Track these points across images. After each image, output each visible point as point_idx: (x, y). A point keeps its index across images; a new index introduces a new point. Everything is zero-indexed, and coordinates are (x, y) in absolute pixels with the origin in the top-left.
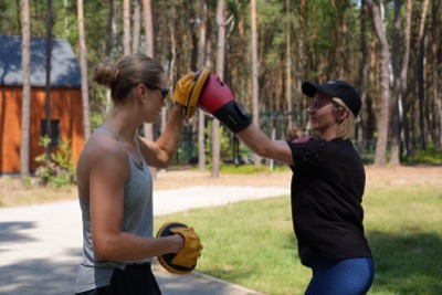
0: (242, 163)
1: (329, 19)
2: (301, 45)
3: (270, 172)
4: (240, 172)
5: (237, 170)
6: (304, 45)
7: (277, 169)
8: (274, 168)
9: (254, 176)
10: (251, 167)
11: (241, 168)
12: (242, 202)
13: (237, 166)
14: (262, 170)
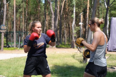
0: (9, 47)
1: (34, 5)
2: (26, 12)
3: (19, 50)
4: (9, 50)
5: (8, 49)
6: (27, 12)
7: (20, 49)
8: (20, 48)
9: (14, 51)
10: (13, 48)
11: (9, 48)
12: (15, 58)
13: (8, 48)
14: (16, 49)
